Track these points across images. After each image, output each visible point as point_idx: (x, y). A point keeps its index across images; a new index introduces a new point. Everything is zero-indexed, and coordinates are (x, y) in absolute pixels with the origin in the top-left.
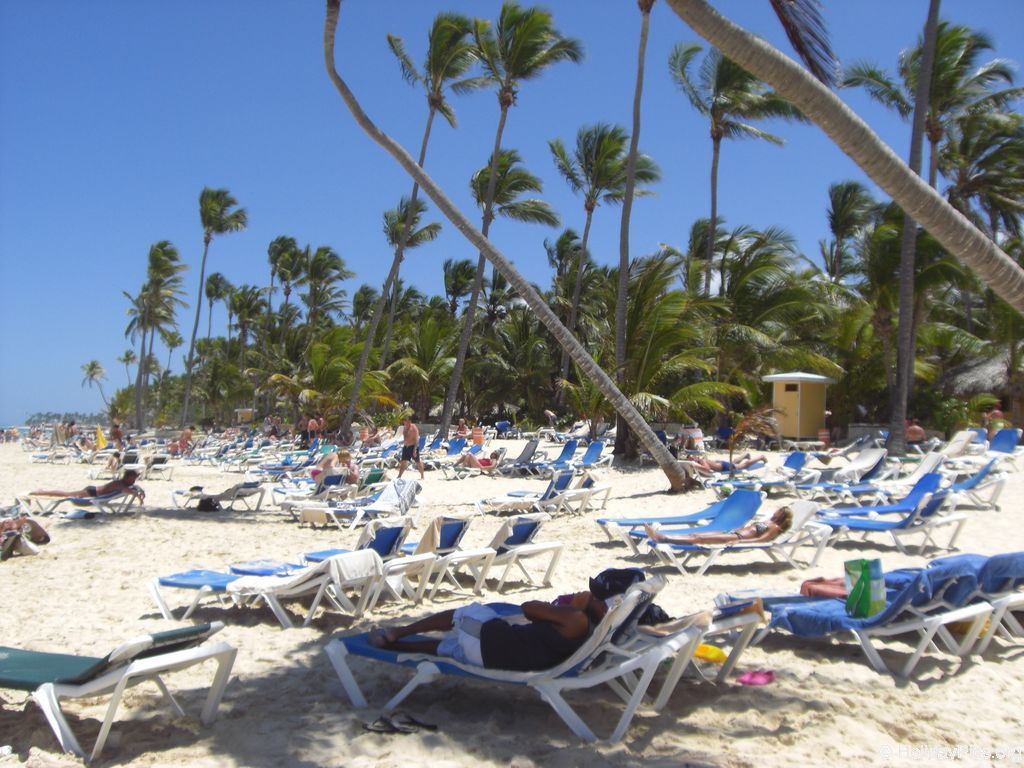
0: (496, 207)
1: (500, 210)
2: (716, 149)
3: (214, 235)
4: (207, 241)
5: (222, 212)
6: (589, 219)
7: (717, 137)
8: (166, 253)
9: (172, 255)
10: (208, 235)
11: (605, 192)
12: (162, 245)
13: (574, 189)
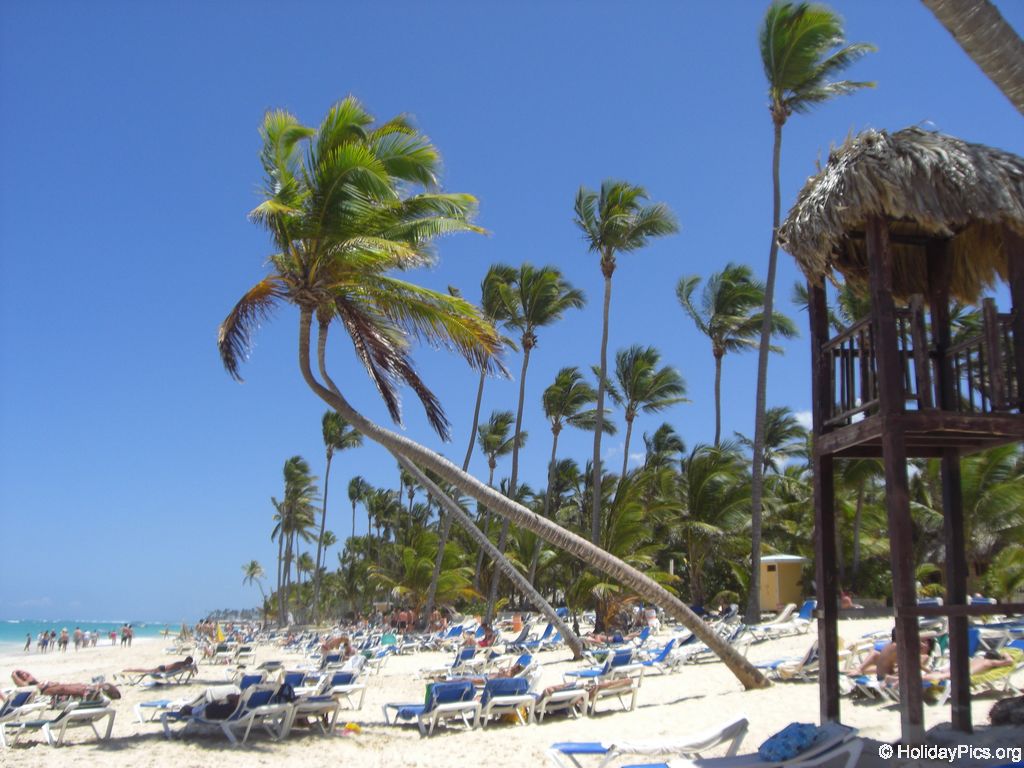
0: (563, 419)
1: (568, 421)
2: (718, 365)
3: (335, 451)
4: (329, 457)
5: (341, 432)
6: (630, 428)
7: (718, 355)
8: (298, 467)
9: (304, 469)
10: (330, 451)
11: (641, 404)
12: (295, 460)
13: (615, 403)
